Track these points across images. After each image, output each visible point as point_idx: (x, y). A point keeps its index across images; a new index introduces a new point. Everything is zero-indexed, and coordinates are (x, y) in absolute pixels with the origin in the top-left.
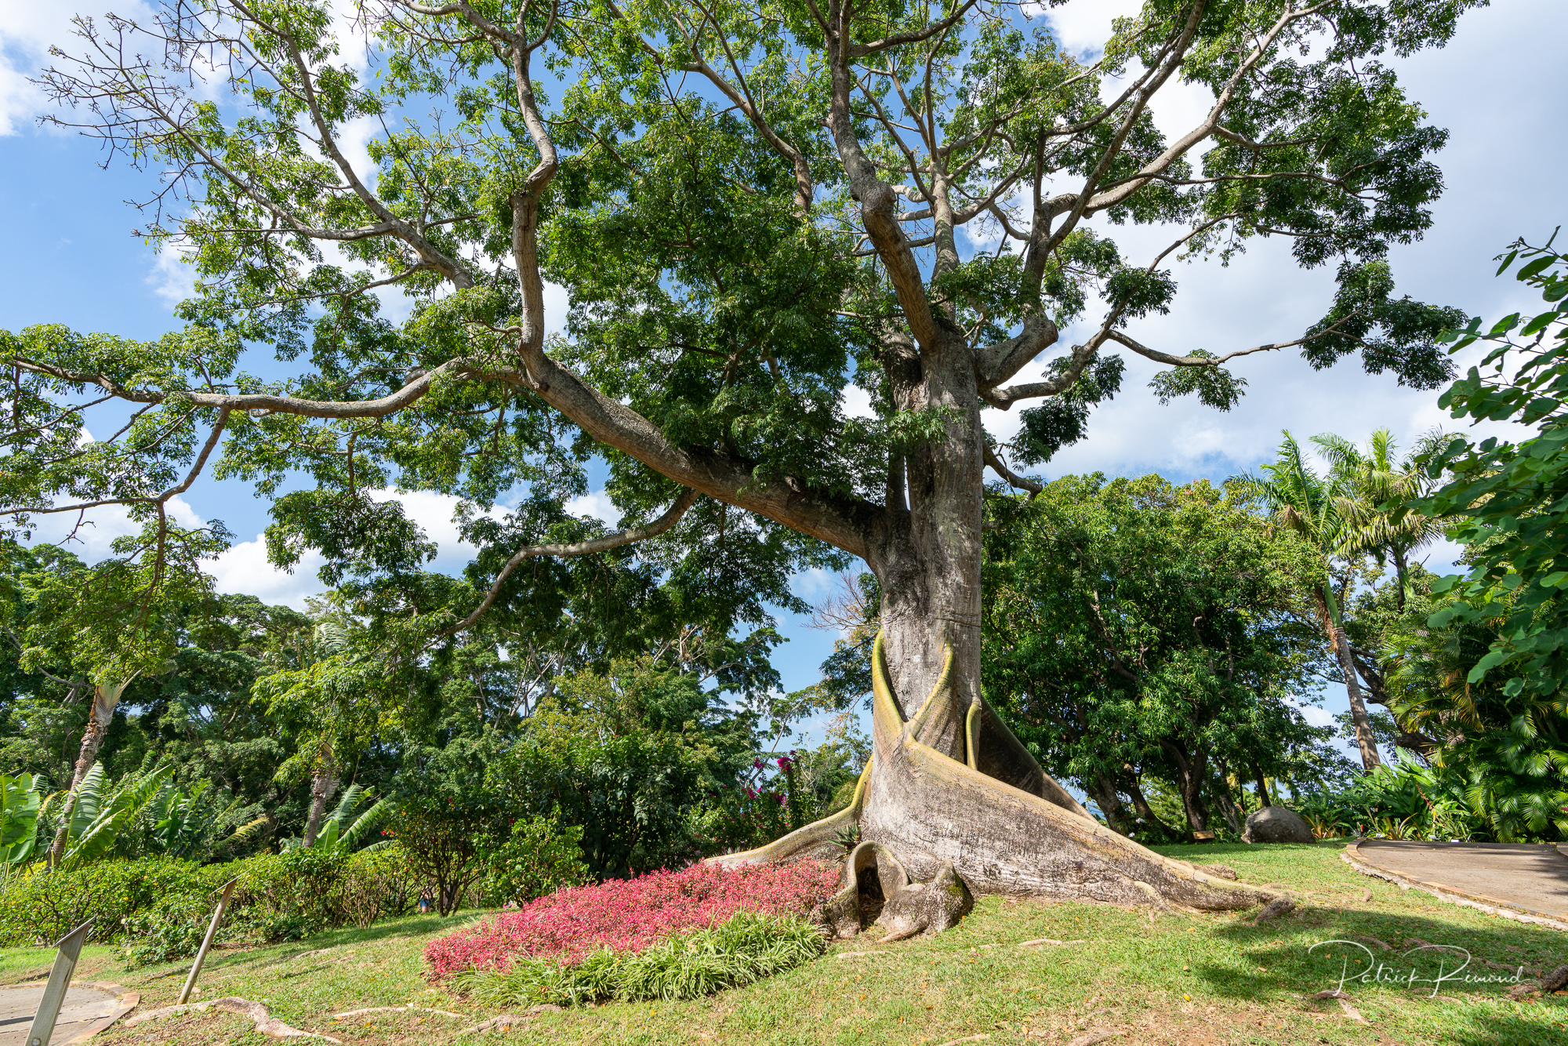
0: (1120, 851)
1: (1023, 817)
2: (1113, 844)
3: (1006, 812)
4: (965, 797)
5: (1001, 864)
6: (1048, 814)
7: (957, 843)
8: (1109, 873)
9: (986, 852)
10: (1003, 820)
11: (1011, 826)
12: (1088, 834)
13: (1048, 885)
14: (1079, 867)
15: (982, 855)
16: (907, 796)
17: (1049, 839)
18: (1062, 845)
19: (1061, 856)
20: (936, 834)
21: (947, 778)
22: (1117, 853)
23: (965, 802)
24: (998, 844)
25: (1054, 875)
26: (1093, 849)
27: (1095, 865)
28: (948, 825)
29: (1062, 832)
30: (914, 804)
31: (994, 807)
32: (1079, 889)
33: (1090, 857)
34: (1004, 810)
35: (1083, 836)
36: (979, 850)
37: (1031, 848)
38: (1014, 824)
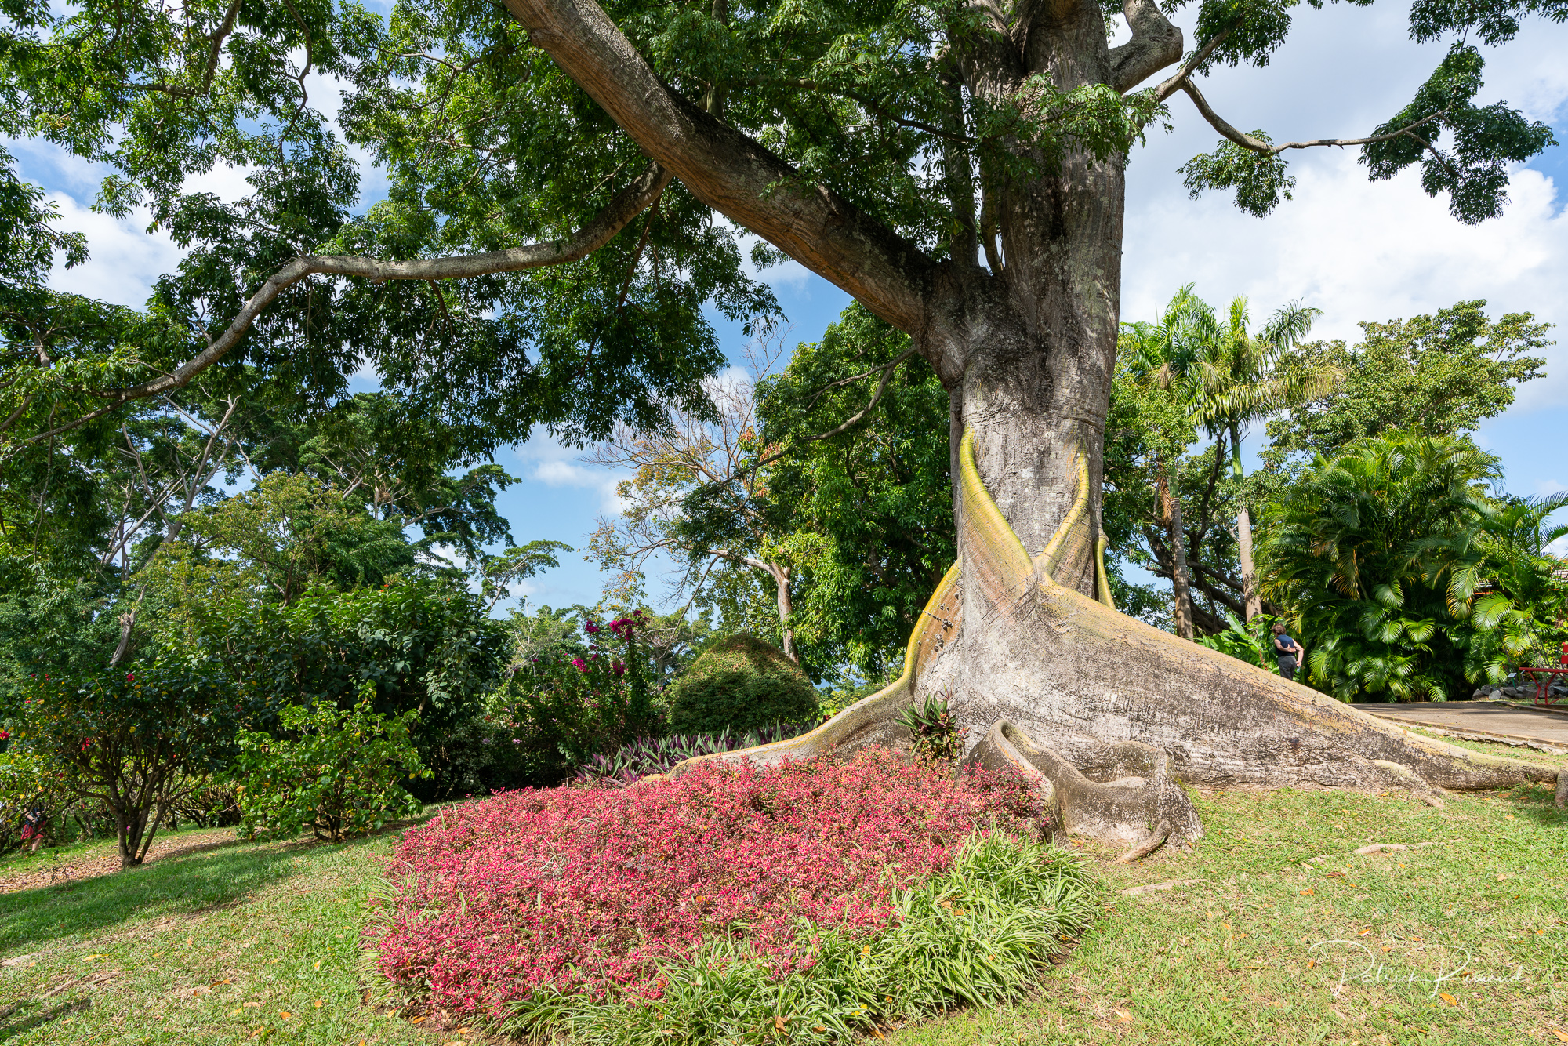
0: (1347, 723)
1: (1218, 683)
2: (1338, 715)
3: (1193, 678)
4: (1135, 659)
5: (1187, 745)
6: (1251, 680)
7: (1124, 720)
8: (1334, 751)
9: (1166, 730)
10: (1188, 688)
11: (1201, 696)
12: (1305, 703)
13: (1256, 770)
14: (1295, 744)
15: (1161, 733)
16: (1049, 658)
17: (1253, 711)
18: (1270, 718)
19: (1269, 732)
20: (1094, 709)
21: (1108, 634)
22: (1343, 726)
23: (1135, 666)
24: (1182, 719)
25: (1261, 756)
26: (1312, 722)
27: (1317, 742)
28: (1111, 696)
29: (1271, 702)
30: (1061, 668)
31: (1176, 671)
32: (1298, 773)
33: (1308, 732)
34: (1191, 676)
35: (1298, 707)
36: (1156, 728)
37: (1230, 722)
38: (1205, 694)
